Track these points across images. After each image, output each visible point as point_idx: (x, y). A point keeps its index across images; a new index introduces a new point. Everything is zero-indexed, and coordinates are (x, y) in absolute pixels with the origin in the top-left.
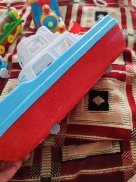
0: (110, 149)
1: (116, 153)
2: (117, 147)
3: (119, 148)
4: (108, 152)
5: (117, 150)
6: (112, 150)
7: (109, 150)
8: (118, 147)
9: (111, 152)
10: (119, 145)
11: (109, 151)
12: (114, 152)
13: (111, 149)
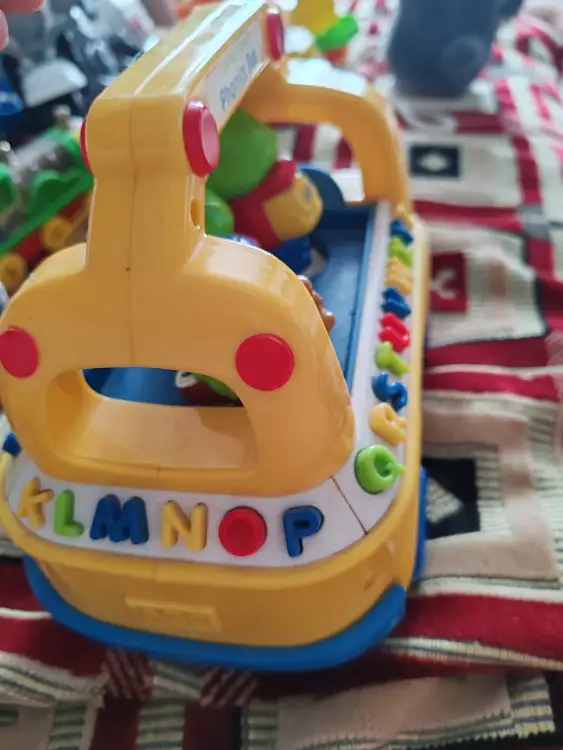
0: (497, 712)
1: (531, 735)
2: (534, 703)
3: (548, 710)
4: (489, 730)
5: (536, 719)
6: (508, 722)
7: (494, 719)
8: (541, 703)
9: (503, 734)
10: (544, 695)
11: (491, 725)
12: (523, 731)
13: (502, 716)
